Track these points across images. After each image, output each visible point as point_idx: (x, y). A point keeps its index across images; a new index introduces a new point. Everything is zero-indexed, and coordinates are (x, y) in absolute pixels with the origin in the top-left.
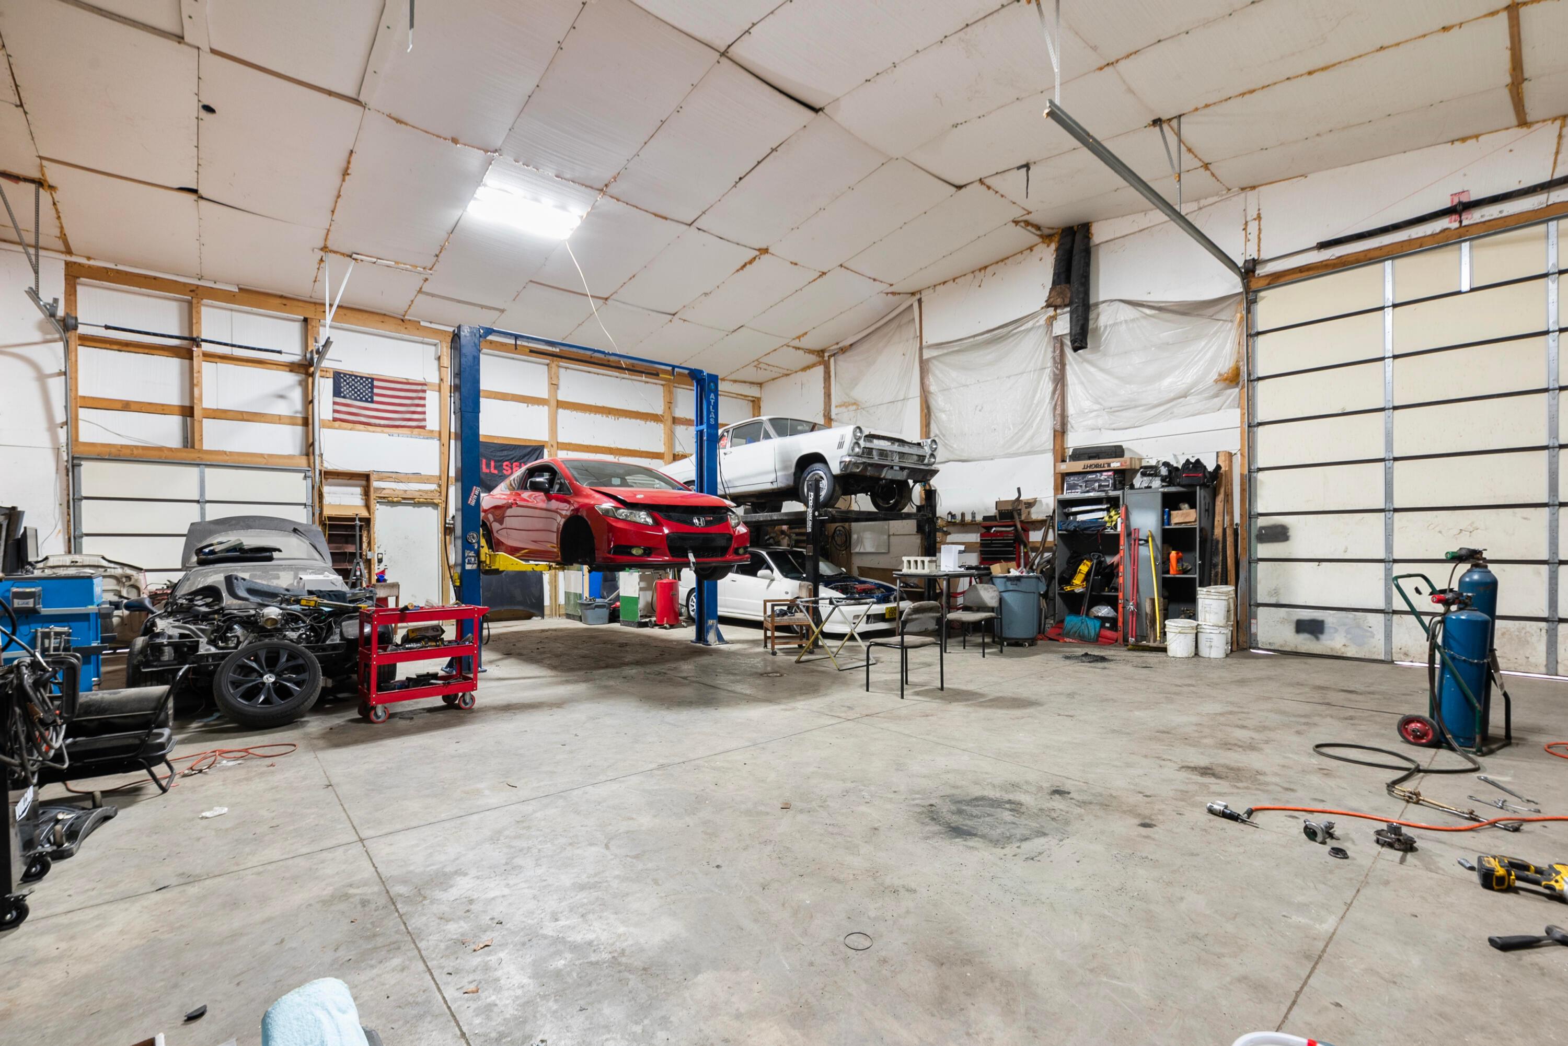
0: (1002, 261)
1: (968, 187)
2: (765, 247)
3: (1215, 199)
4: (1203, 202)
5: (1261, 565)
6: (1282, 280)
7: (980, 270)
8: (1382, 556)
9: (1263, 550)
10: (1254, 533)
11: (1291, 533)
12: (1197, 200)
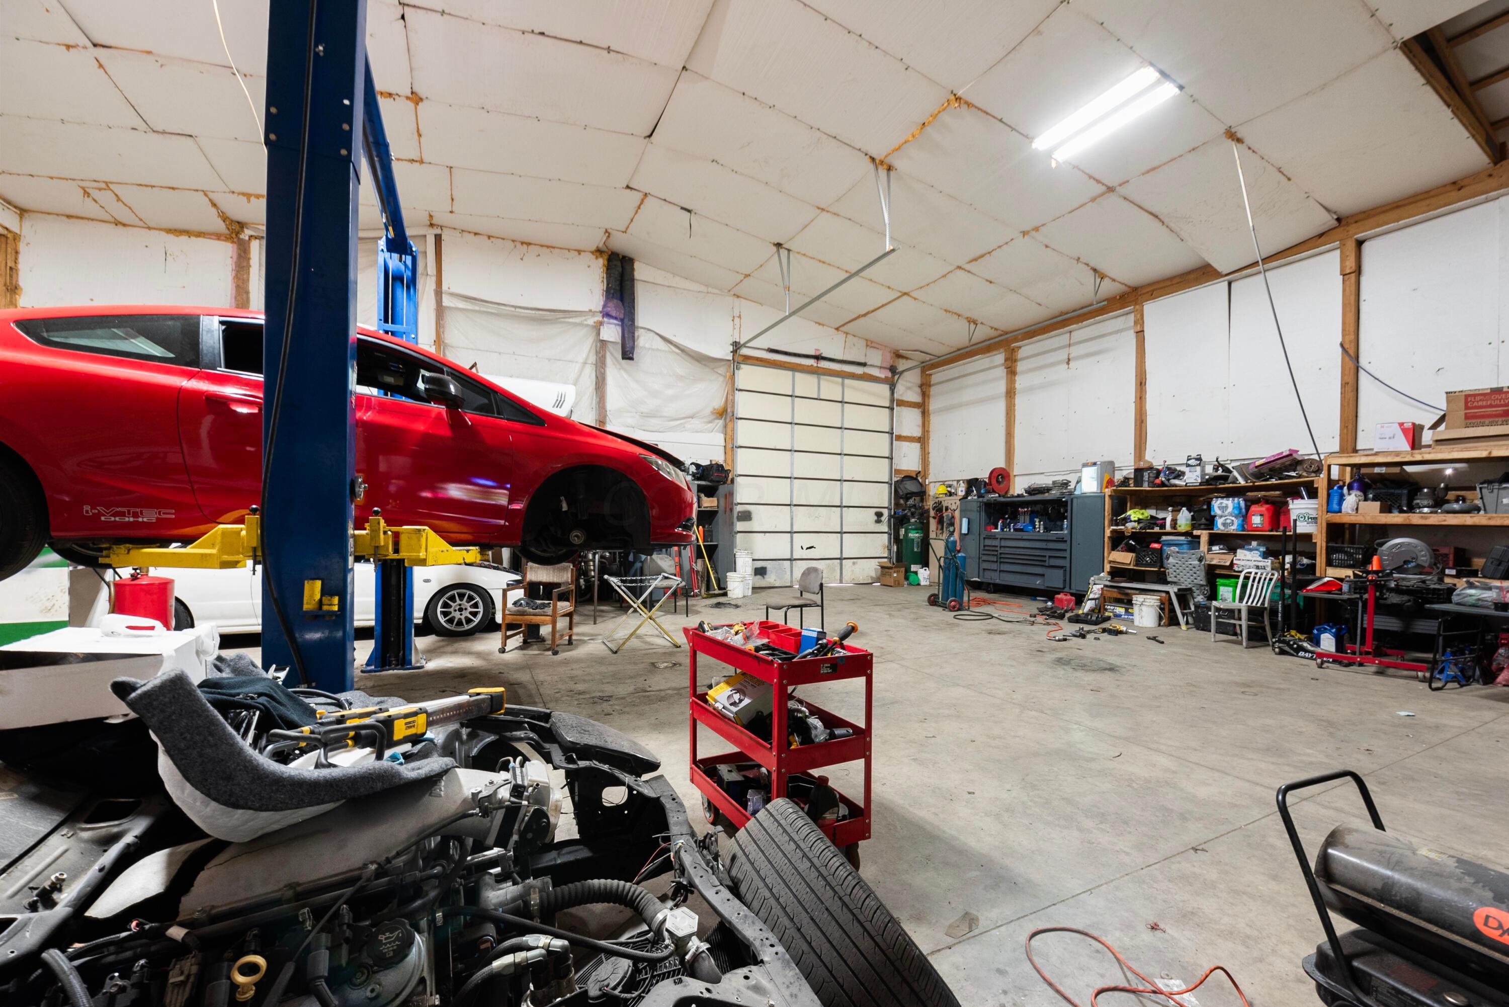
0: (548, 247)
1: (633, 191)
2: (423, 96)
3: (717, 291)
4: (710, 289)
5: (739, 535)
6: (749, 361)
7: (522, 243)
8: (789, 530)
9: (740, 526)
10: (735, 515)
11: (754, 516)
12: (707, 286)
